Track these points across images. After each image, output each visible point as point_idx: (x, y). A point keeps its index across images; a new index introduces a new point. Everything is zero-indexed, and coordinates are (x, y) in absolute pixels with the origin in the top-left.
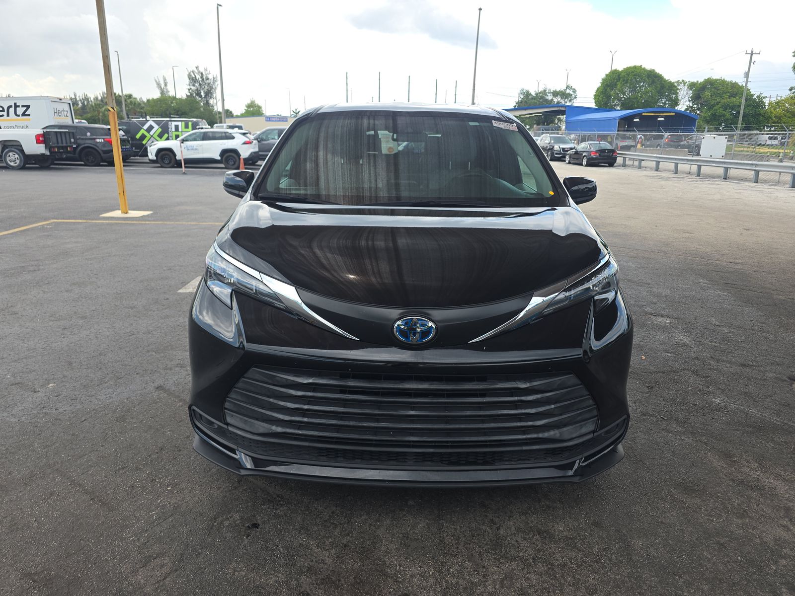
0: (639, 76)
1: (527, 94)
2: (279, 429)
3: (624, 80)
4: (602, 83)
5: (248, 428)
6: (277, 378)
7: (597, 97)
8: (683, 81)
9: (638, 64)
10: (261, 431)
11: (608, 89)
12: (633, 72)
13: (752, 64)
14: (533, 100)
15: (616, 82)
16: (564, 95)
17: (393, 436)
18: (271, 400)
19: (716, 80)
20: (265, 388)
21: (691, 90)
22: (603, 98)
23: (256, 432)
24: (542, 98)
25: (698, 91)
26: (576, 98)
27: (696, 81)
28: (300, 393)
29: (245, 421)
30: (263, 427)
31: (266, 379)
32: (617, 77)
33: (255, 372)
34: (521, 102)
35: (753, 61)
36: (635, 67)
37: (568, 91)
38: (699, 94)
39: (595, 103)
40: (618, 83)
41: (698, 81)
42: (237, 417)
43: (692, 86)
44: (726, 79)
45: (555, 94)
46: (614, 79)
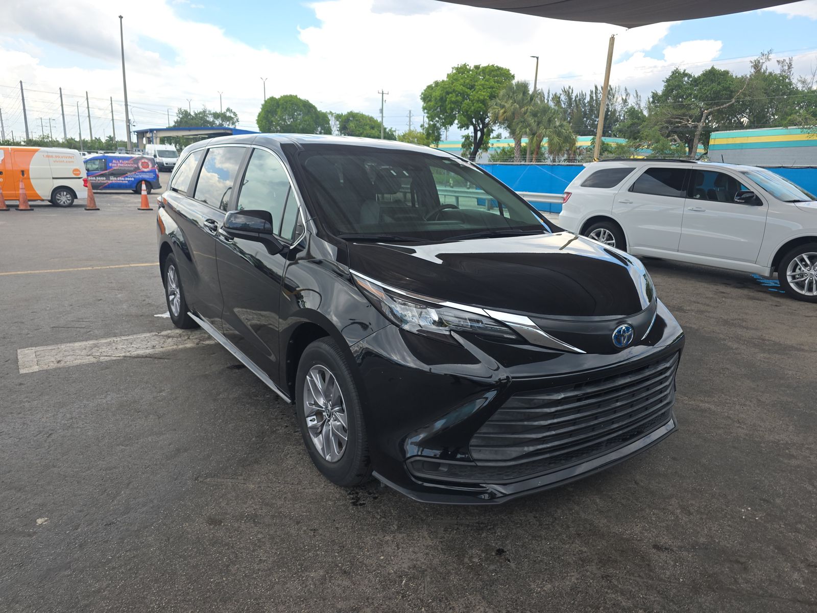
0: (296, 105)
1: (186, 114)
2: (531, 449)
3: (283, 108)
4: (262, 109)
5: (499, 457)
6: (535, 401)
7: (261, 122)
8: (331, 112)
9: (294, 94)
10: (514, 455)
11: (270, 116)
12: (290, 101)
13: (384, 102)
14: (194, 121)
15: (276, 109)
16: (224, 117)
17: (603, 428)
18: (526, 423)
19: (357, 114)
20: (521, 413)
21: (338, 120)
22: (266, 124)
23: (509, 458)
24: (202, 118)
25: (345, 122)
26: (238, 121)
27: (341, 114)
28: (553, 410)
29: (496, 451)
30: (514, 451)
31: (523, 405)
32: (275, 104)
33: (513, 401)
34: (181, 122)
35: (384, 100)
36: (291, 96)
37: (228, 114)
38: (345, 125)
39: (259, 127)
40: (277, 110)
41: (342, 114)
42: (486, 450)
43: (338, 117)
44: (364, 113)
45: (216, 116)
46: (273, 105)
